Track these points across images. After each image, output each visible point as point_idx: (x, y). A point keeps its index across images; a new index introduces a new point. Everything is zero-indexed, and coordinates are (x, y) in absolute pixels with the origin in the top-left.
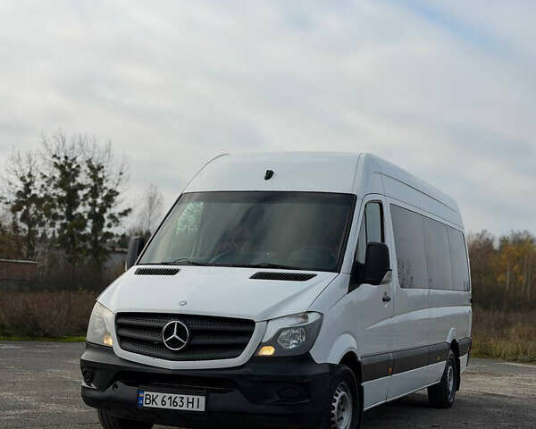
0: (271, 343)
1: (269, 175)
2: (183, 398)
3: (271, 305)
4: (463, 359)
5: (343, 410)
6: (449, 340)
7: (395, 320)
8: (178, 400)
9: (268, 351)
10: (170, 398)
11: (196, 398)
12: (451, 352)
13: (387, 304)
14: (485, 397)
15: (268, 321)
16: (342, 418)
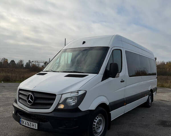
0: (62, 103)
1: (84, 42)
2: (31, 123)
3: (65, 88)
4: (154, 93)
5: (100, 124)
6: (149, 89)
7: (127, 87)
8: (30, 124)
9: (62, 106)
10: (27, 122)
11: (35, 124)
12: (150, 92)
13: (122, 83)
14: (161, 102)
15: (62, 94)
16: (100, 127)
